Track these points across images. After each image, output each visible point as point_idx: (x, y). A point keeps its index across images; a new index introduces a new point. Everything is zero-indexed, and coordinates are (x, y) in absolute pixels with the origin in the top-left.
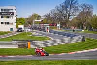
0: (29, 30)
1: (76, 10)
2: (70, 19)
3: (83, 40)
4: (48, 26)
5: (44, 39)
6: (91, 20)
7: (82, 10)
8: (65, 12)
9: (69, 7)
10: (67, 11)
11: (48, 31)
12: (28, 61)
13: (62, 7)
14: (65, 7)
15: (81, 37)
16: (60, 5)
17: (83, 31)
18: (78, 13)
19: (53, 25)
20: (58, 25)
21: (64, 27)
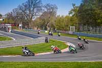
1: (39, 10)
2: (33, 20)
4: (9, 26)
5: (5, 39)
6: (55, 21)
7: (46, 10)
8: (28, 12)
9: (33, 6)
10: (30, 11)
11: (10, 31)
13: (25, 6)
15: (44, 38)
16: (23, 4)
17: (46, 32)
18: (41, 14)
19: (15, 25)
20: (20, 25)
21: (26, 27)
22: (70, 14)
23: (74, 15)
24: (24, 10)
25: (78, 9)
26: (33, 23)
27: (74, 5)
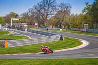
0: (6, 29)
1: (54, 9)
2: (48, 18)
3: (61, 39)
4: (26, 25)
5: (21, 38)
6: (69, 20)
7: (60, 9)
8: (43, 11)
9: (47, 6)
10: (45, 10)
11: (26, 29)
12: (5, 60)
13: (40, 6)
14: (43, 6)
15: (59, 36)
16: (38, 4)
17: (61, 30)
18: (55, 13)
19: (31, 24)
20: (36, 24)
21: (41, 26)
22: (83, 12)
23: (87, 13)
24: (39, 9)
25: (91, 7)
26: (49, 22)
27: (87, 3)
